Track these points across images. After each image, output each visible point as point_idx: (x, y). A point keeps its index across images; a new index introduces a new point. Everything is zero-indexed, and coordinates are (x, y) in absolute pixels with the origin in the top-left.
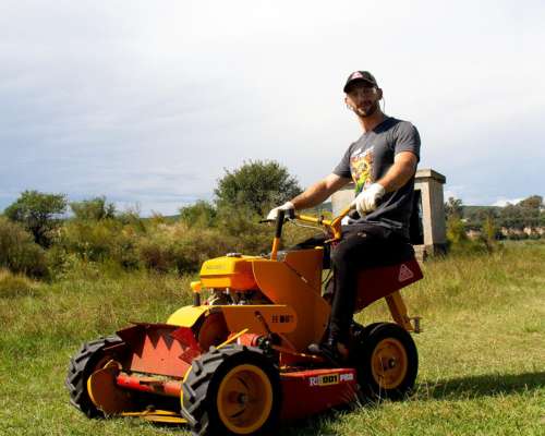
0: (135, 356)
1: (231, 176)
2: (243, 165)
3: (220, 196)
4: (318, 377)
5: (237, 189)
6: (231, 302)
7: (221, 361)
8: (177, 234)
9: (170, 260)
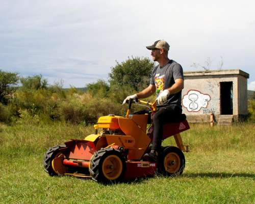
0: (71, 152)
1: (120, 66)
2: (128, 59)
3: (112, 77)
4: (141, 164)
5: (123, 74)
6: (109, 134)
7: (104, 153)
8: (85, 100)
9: (80, 116)
